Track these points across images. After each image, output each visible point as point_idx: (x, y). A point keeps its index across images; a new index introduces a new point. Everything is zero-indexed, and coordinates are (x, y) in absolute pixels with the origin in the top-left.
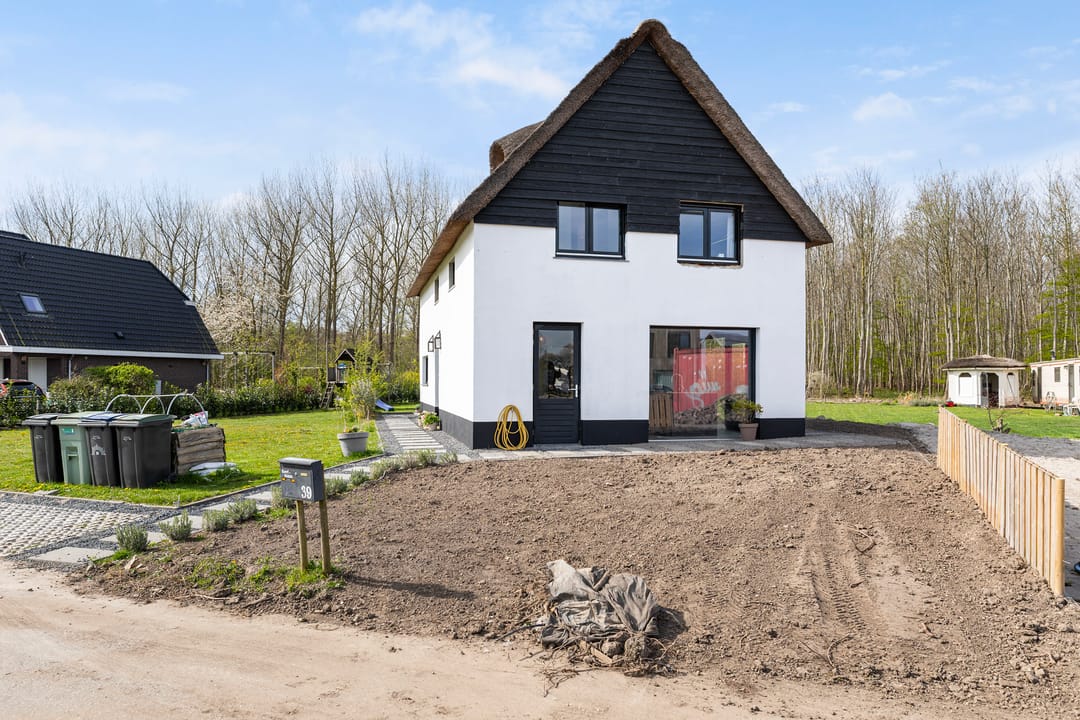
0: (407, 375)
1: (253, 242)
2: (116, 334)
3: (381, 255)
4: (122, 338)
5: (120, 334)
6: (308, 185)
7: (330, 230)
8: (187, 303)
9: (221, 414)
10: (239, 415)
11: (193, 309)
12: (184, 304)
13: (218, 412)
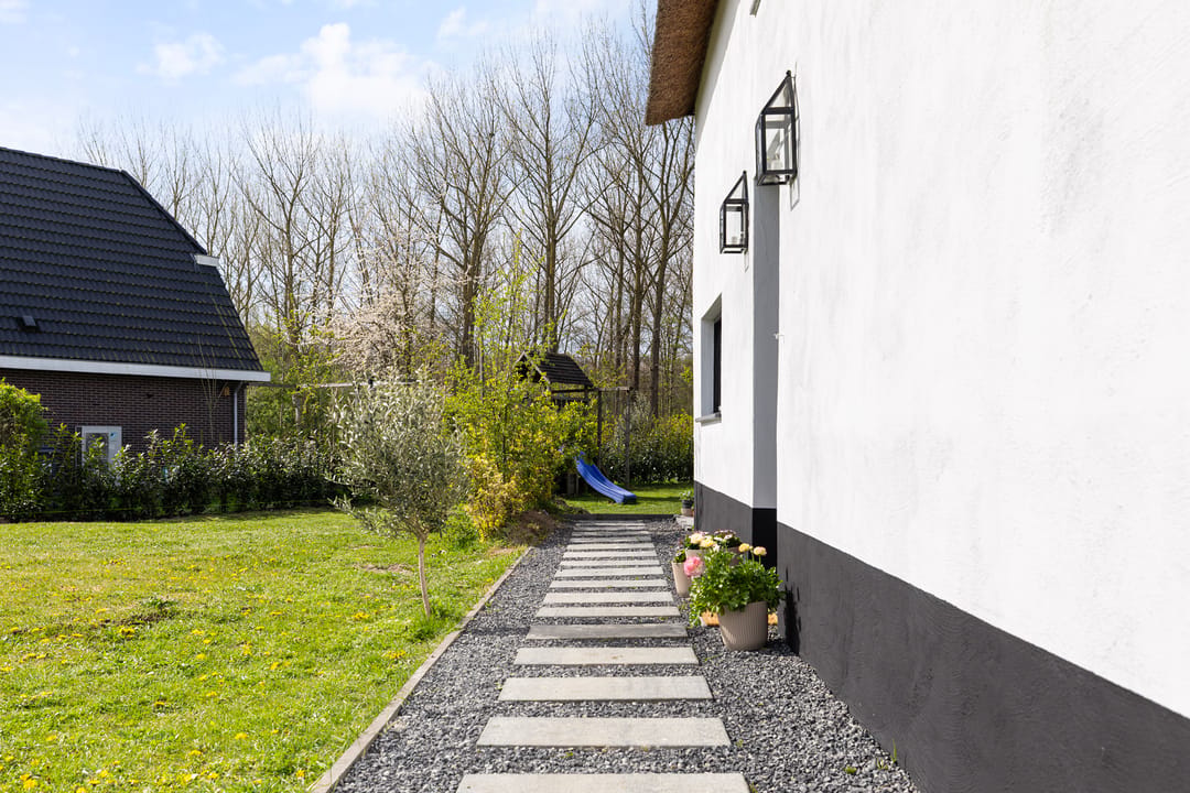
0: (676, 423)
1: (423, 202)
2: (20, 321)
3: (639, 207)
4: (35, 330)
5: (29, 320)
6: (505, 80)
7: (544, 163)
8: (200, 260)
9: (216, 505)
10: (263, 509)
11: (212, 271)
12: (193, 262)
13: (207, 502)
